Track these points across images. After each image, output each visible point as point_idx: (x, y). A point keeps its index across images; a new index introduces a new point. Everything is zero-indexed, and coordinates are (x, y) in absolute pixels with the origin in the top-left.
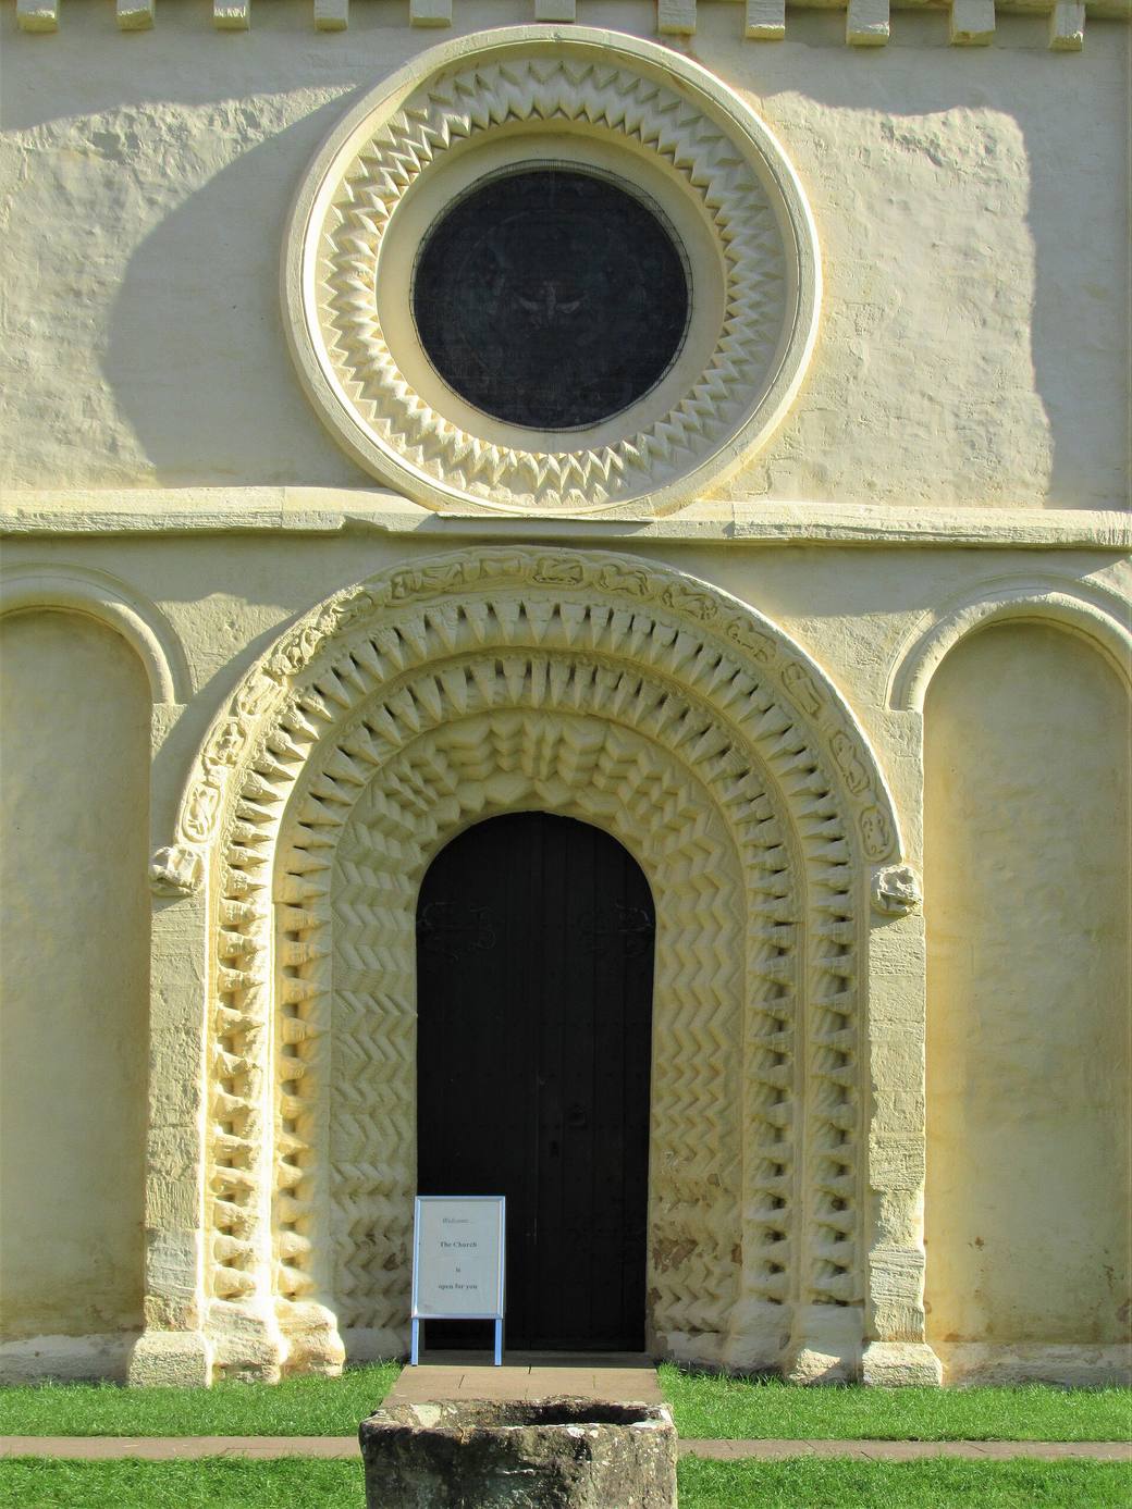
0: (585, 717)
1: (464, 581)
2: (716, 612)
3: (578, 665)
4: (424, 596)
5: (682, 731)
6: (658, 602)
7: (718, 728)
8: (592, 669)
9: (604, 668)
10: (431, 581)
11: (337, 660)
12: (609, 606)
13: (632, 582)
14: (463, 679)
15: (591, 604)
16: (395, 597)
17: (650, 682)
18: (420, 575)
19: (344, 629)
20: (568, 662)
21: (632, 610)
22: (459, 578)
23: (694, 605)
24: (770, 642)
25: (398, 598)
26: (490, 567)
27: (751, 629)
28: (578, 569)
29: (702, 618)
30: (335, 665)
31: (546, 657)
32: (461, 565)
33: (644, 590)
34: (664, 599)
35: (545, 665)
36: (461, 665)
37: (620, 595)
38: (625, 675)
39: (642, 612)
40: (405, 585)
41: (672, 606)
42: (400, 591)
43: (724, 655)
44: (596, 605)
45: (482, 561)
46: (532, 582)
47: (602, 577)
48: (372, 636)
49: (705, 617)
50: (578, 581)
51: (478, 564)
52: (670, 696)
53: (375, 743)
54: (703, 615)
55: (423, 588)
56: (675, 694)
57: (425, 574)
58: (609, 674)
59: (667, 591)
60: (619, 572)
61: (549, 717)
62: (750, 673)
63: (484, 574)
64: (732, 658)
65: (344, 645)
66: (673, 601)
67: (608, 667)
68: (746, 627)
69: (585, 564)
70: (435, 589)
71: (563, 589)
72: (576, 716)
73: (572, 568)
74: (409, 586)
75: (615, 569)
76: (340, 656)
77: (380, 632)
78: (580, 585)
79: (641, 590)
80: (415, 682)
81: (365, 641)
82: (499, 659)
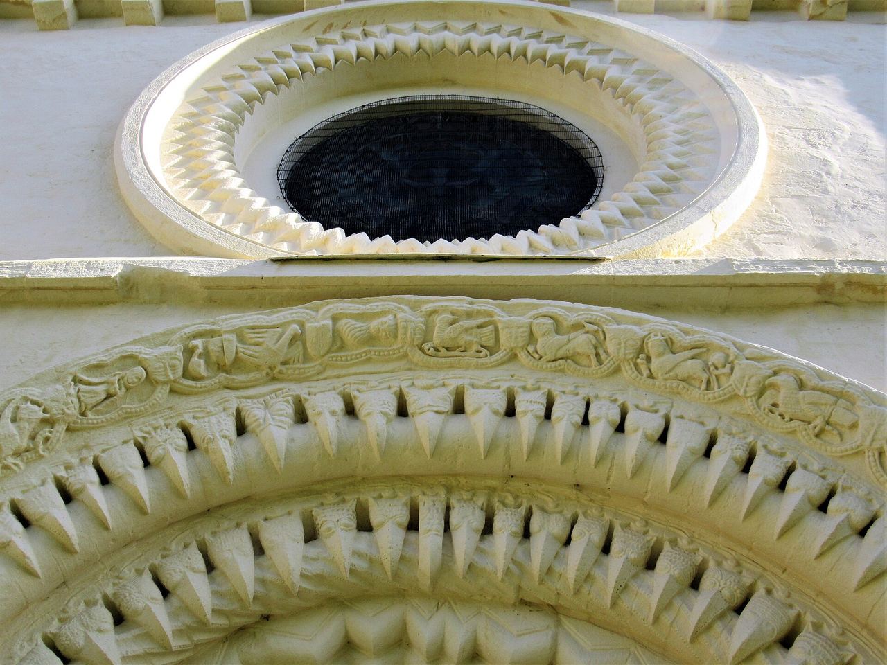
0: (514, 605)
1: (306, 358)
2: (732, 370)
3: (497, 505)
4: (240, 378)
5: (700, 603)
6: (628, 372)
7: (769, 592)
8: (523, 510)
9: (543, 510)
10: (251, 350)
11: (68, 467)
12: (545, 387)
13: (581, 342)
14: (299, 532)
15: (516, 385)
16: (186, 374)
17: (626, 526)
18: (234, 337)
19: (90, 415)
20: (481, 500)
21: (584, 392)
22: (297, 350)
23: (692, 367)
24: (841, 402)
25: (195, 379)
26: (349, 328)
27: (801, 386)
28: (491, 327)
29: (708, 387)
30: (62, 473)
31: (443, 494)
32: (302, 325)
33: (603, 356)
34: (636, 365)
35: (441, 507)
36: (298, 508)
37: (562, 371)
38: (581, 518)
39: (604, 394)
40: (206, 355)
41: (651, 376)
42: (198, 364)
43: (759, 445)
44: (524, 388)
45: (335, 319)
46: (417, 356)
47: (532, 338)
48: (138, 434)
49: (714, 384)
50: (492, 351)
51: (330, 323)
52: (667, 546)
53: (122, 636)
54: (708, 382)
55: (238, 364)
56: (674, 543)
57: (241, 339)
58: (553, 517)
59: (641, 349)
60: (558, 328)
61: (450, 607)
62: (816, 466)
63: (337, 343)
64: (774, 446)
65: (86, 447)
66: (653, 367)
67: (551, 506)
68: (794, 385)
69: (501, 317)
70: (257, 368)
71: (467, 367)
72: (498, 603)
73: (479, 327)
74: (214, 358)
75: (552, 321)
76: (75, 461)
77: (155, 429)
78: (496, 357)
79: (597, 355)
80: (214, 534)
81: (125, 442)
82: (362, 497)
